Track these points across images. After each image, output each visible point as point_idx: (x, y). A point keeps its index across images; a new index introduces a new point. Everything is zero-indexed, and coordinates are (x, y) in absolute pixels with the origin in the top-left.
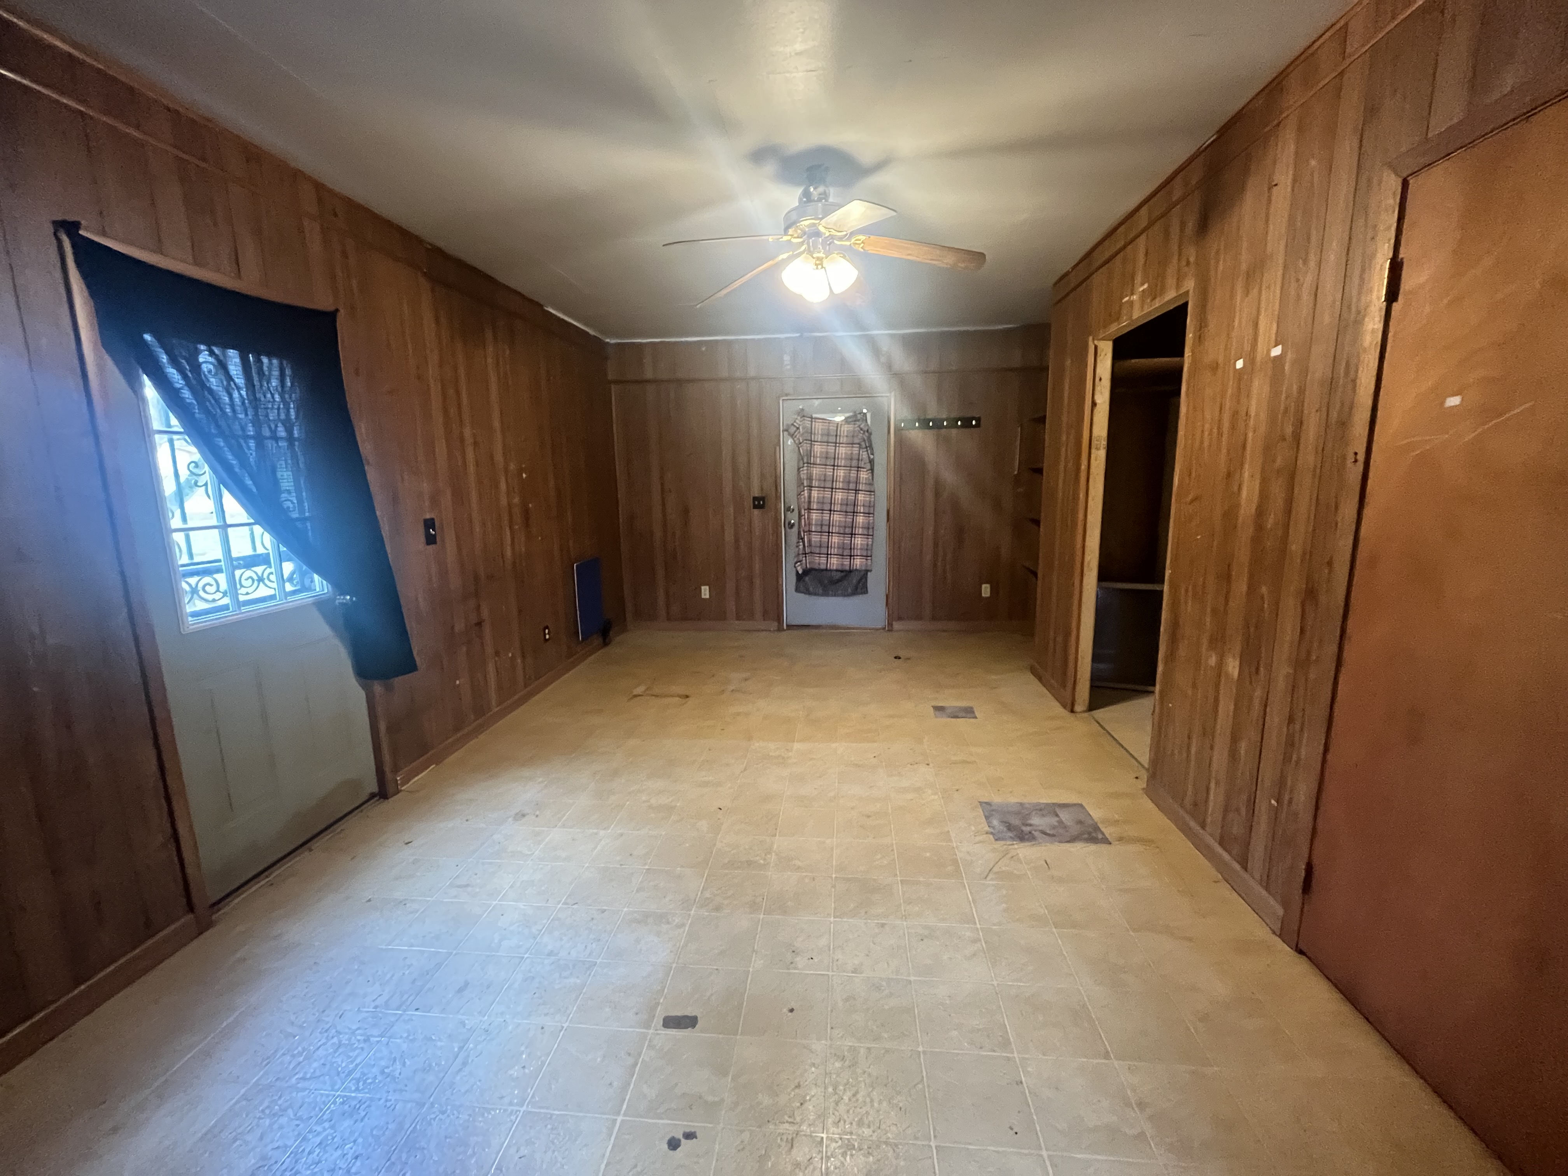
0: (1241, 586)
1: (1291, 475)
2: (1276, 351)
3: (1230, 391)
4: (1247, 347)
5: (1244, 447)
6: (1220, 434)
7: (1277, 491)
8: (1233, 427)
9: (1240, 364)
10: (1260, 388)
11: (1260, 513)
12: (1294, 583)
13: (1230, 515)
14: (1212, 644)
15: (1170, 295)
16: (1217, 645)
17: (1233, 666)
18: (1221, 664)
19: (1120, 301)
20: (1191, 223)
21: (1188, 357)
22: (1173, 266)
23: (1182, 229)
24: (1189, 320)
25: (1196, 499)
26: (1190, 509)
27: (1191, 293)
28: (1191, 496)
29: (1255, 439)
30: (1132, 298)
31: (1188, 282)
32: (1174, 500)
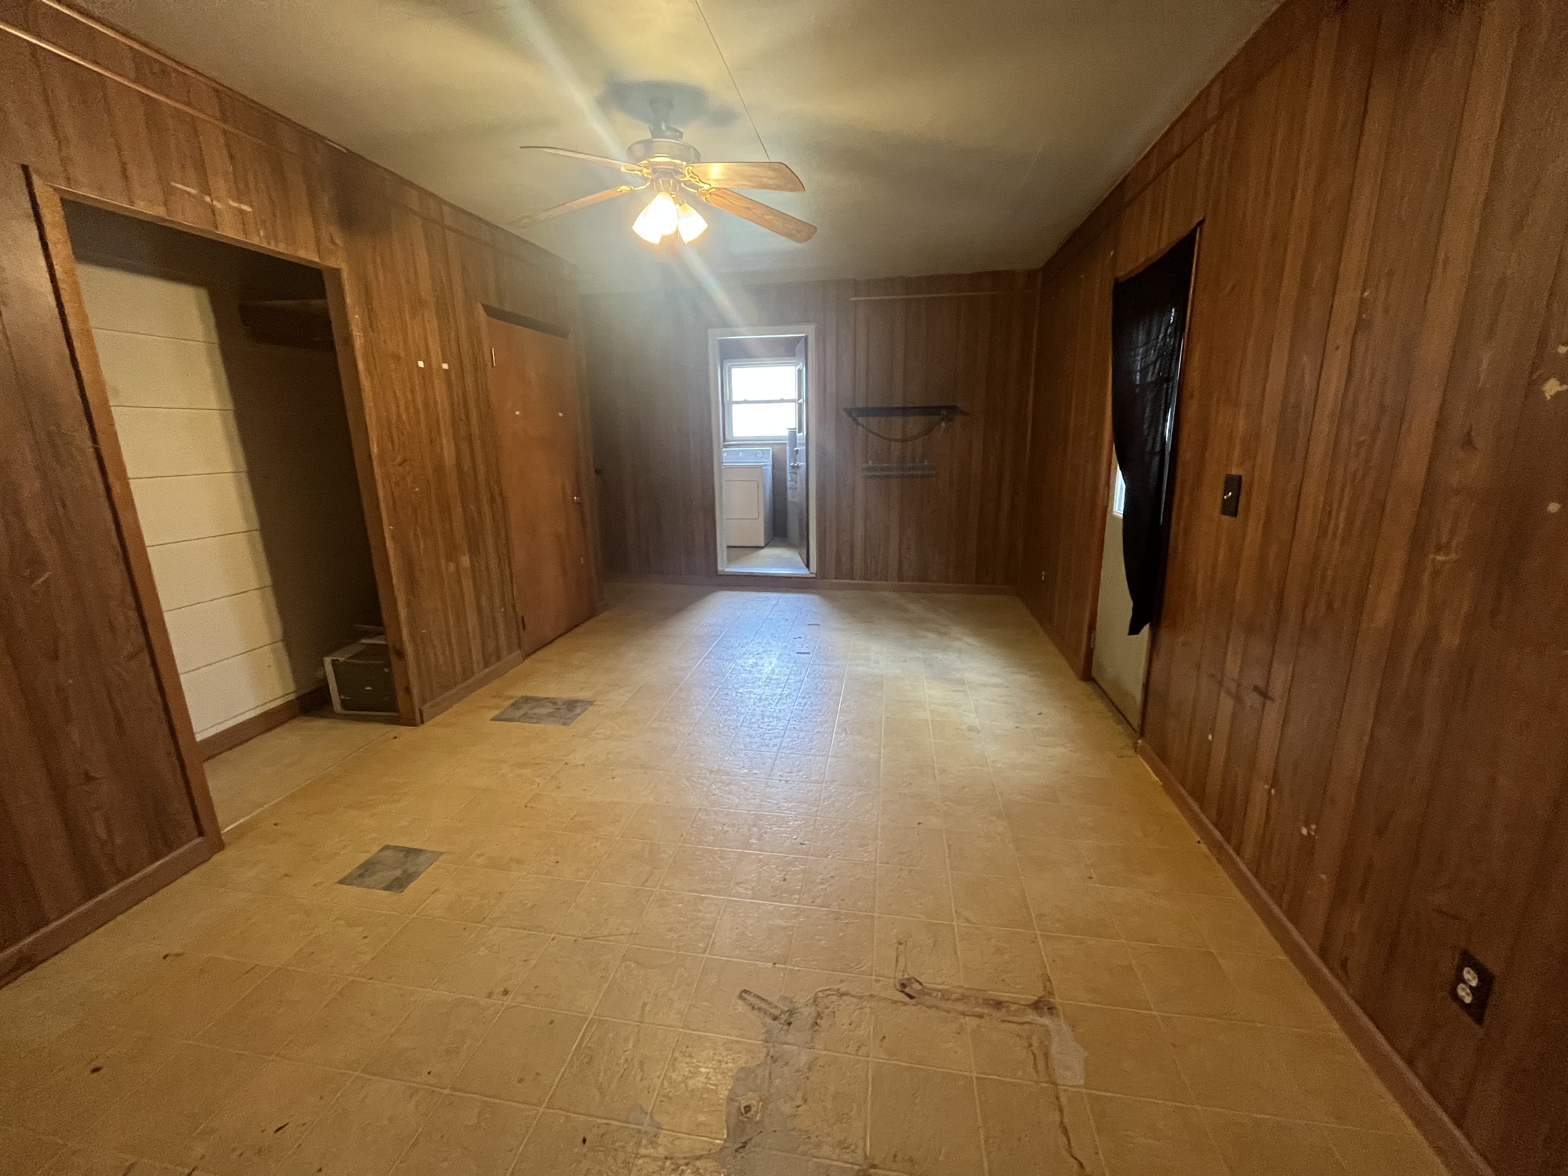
0: (457, 511)
1: (470, 439)
2: (445, 366)
3: (417, 384)
4: (423, 353)
5: (438, 422)
6: (417, 411)
7: (464, 446)
8: (426, 405)
9: (421, 364)
10: (439, 388)
11: (458, 464)
12: (484, 493)
13: (439, 469)
14: (449, 558)
15: (307, 254)
16: (452, 556)
17: (465, 561)
18: (457, 566)
19: (163, 180)
20: (325, 202)
21: (360, 336)
22: (304, 225)
23: (312, 197)
24: (348, 300)
25: (405, 461)
26: (401, 469)
27: (345, 275)
28: (399, 459)
29: (445, 418)
30: (208, 199)
31: (337, 261)
32: (375, 463)
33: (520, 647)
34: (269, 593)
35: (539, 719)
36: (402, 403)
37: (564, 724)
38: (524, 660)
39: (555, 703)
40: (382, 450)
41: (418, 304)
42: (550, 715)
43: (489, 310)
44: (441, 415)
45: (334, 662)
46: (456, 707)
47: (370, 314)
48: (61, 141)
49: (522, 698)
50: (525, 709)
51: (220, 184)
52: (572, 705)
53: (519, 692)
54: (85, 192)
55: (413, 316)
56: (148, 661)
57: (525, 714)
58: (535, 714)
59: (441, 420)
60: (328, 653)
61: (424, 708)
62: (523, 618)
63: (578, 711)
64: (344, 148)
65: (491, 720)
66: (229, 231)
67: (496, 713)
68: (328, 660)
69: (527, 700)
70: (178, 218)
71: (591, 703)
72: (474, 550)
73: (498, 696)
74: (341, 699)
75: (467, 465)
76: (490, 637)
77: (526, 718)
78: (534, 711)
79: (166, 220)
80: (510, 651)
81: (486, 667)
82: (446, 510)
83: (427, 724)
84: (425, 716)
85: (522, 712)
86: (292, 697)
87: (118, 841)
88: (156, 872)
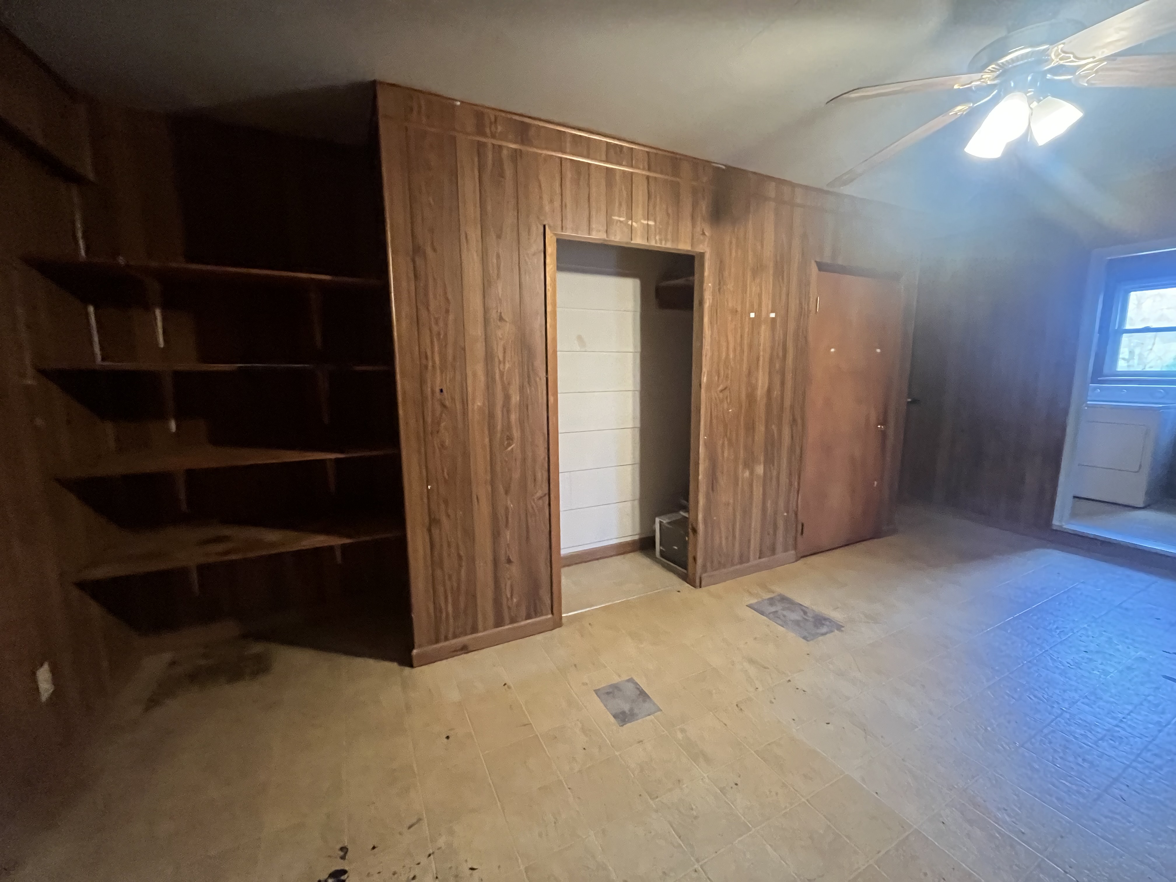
0: (761, 428)
1: (783, 373)
2: (773, 315)
3: (747, 330)
4: (756, 307)
5: (758, 359)
6: (742, 351)
7: (777, 380)
8: (751, 347)
9: (752, 315)
10: (764, 331)
11: (769, 391)
12: (787, 417)
13: (751, 397)
14: (746, 465)
15: (684, 246)
16: (749, 464)
17: (760, 470)
18: (752, 473)
19: (609, 215)
20: (704, 206)
21: (709, 299)
22: (686, 226)
23: (695, 205)
24: (706, 274)
25: (725, 389)
26: (721, 395)
27: (707, 256)
28: (721, 387)
29: (764, 356)
30: (630, 222)
31: (704, 247)
32: (703, 391)
33: (795, 548)
34: (637, 467)
35: (784, 623)
36: (731, 346)
37: (805, 638)
38: (796, 561)
39: (805, 613)
40: (710, 381)
41: (758, 269)
42: (797, 623)
43: (821, 267)
44: (761, 353)
45: (661, 523)
46: (729, 583)
47: (720, 283)
48: (563, 206)
49: (780, 595)
50: (778, 607)
51: (639, 211)
52: (820, 620)
53: (780, 589)
54: (569, 233)
55: (754, 278)
56: (547, 502)
57: (776, 612)
58: (784, 616)
59: (761, 359)
60: (659, 514)
61: (704, 575)
62: (803, 525)
63: (824, 630)
64: (723, 165)
65: (747, 606)
66: (639, 241)
67: (753, 601)
68: (657, 520)
69: (783, 599)
70: (612, 238)
71: (839, 627)
72: (769, 461)
73: (764, 586)
74: (660, 549)
75: (776, 393)
76: (769, 534)
77: (775, 616)
78: (785, 613)
79: (607, 241)
80: (786, 550)
81: (760, 558)
82: (751, 428)
83: (703, 589)
84: (703, 583)
85: (773, 609)
86: (637, 537)
87: (515, 600)
88: (525, 626)
